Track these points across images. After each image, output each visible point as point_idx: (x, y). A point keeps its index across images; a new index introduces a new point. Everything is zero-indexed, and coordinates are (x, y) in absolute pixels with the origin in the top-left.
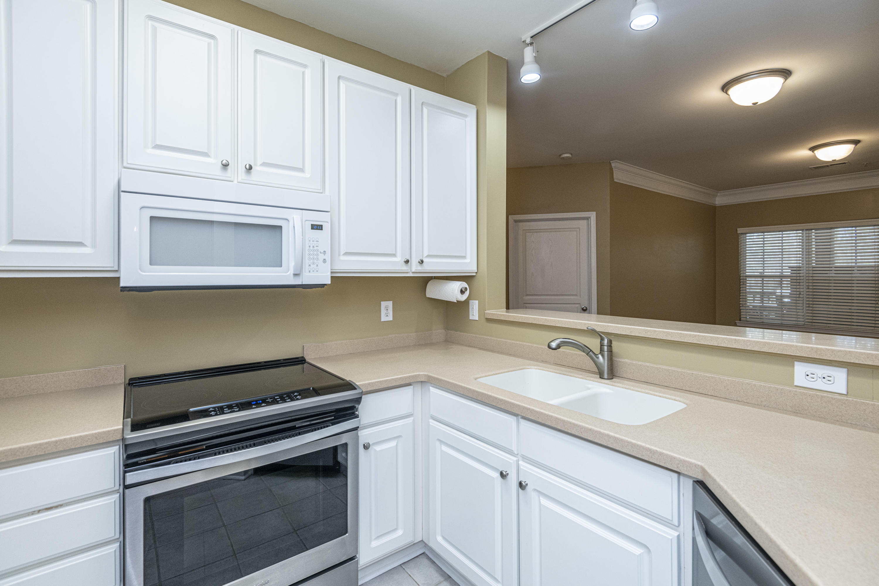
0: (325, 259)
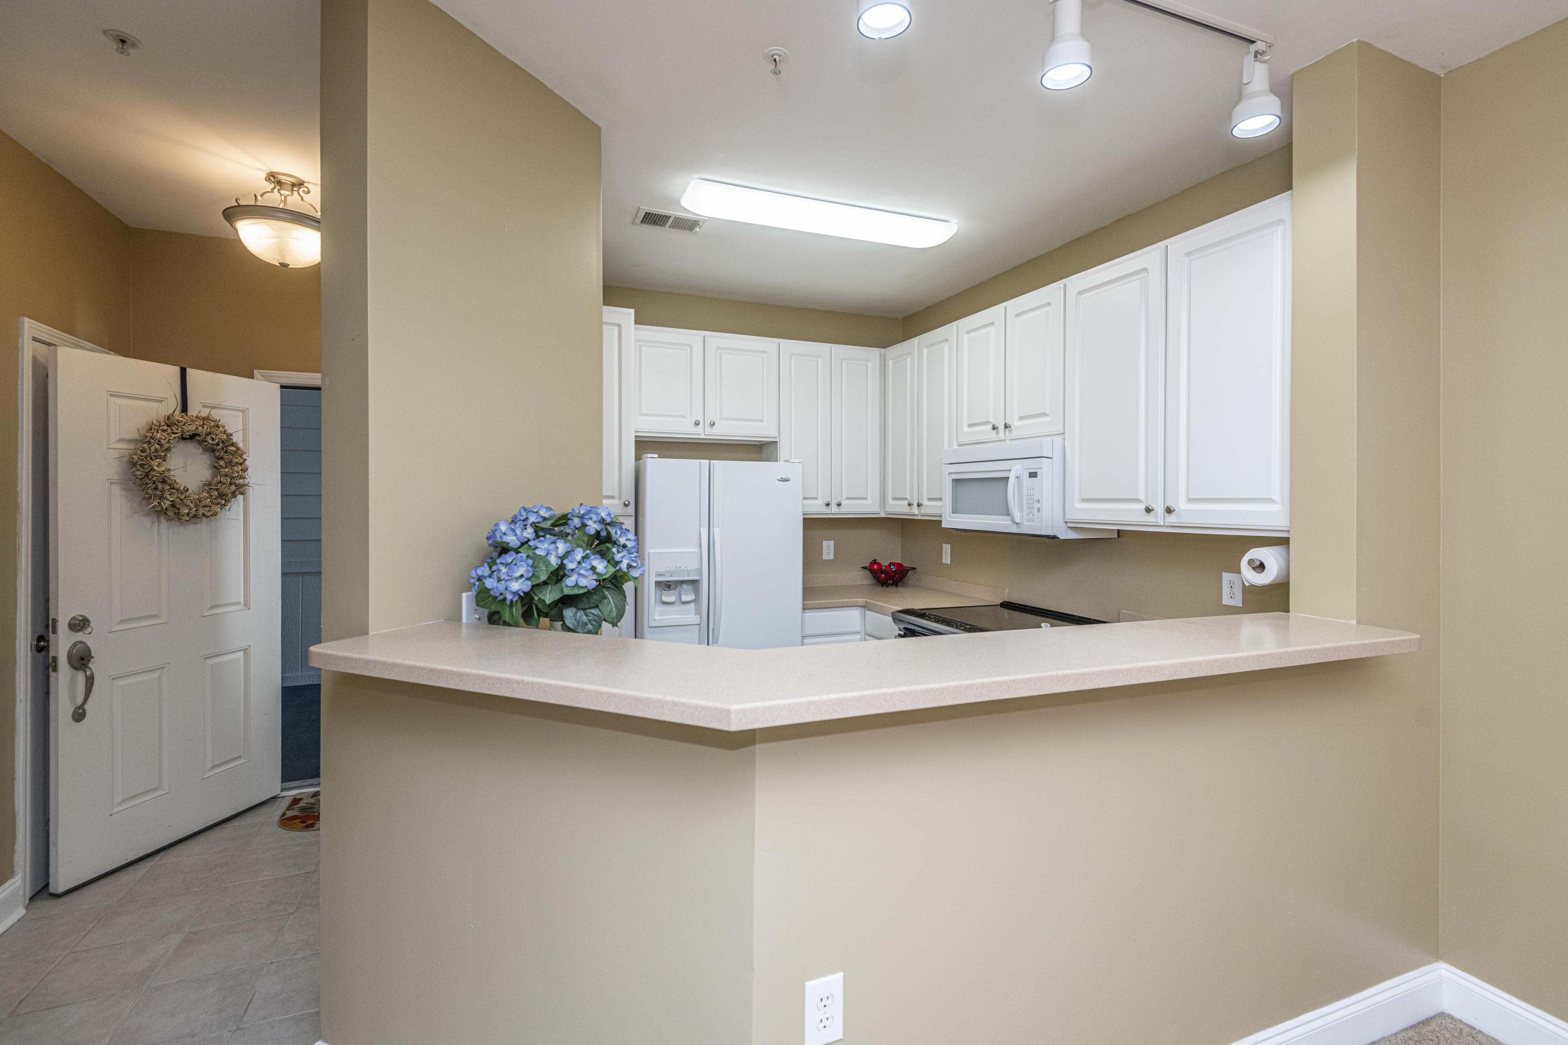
0: (1039, 508)
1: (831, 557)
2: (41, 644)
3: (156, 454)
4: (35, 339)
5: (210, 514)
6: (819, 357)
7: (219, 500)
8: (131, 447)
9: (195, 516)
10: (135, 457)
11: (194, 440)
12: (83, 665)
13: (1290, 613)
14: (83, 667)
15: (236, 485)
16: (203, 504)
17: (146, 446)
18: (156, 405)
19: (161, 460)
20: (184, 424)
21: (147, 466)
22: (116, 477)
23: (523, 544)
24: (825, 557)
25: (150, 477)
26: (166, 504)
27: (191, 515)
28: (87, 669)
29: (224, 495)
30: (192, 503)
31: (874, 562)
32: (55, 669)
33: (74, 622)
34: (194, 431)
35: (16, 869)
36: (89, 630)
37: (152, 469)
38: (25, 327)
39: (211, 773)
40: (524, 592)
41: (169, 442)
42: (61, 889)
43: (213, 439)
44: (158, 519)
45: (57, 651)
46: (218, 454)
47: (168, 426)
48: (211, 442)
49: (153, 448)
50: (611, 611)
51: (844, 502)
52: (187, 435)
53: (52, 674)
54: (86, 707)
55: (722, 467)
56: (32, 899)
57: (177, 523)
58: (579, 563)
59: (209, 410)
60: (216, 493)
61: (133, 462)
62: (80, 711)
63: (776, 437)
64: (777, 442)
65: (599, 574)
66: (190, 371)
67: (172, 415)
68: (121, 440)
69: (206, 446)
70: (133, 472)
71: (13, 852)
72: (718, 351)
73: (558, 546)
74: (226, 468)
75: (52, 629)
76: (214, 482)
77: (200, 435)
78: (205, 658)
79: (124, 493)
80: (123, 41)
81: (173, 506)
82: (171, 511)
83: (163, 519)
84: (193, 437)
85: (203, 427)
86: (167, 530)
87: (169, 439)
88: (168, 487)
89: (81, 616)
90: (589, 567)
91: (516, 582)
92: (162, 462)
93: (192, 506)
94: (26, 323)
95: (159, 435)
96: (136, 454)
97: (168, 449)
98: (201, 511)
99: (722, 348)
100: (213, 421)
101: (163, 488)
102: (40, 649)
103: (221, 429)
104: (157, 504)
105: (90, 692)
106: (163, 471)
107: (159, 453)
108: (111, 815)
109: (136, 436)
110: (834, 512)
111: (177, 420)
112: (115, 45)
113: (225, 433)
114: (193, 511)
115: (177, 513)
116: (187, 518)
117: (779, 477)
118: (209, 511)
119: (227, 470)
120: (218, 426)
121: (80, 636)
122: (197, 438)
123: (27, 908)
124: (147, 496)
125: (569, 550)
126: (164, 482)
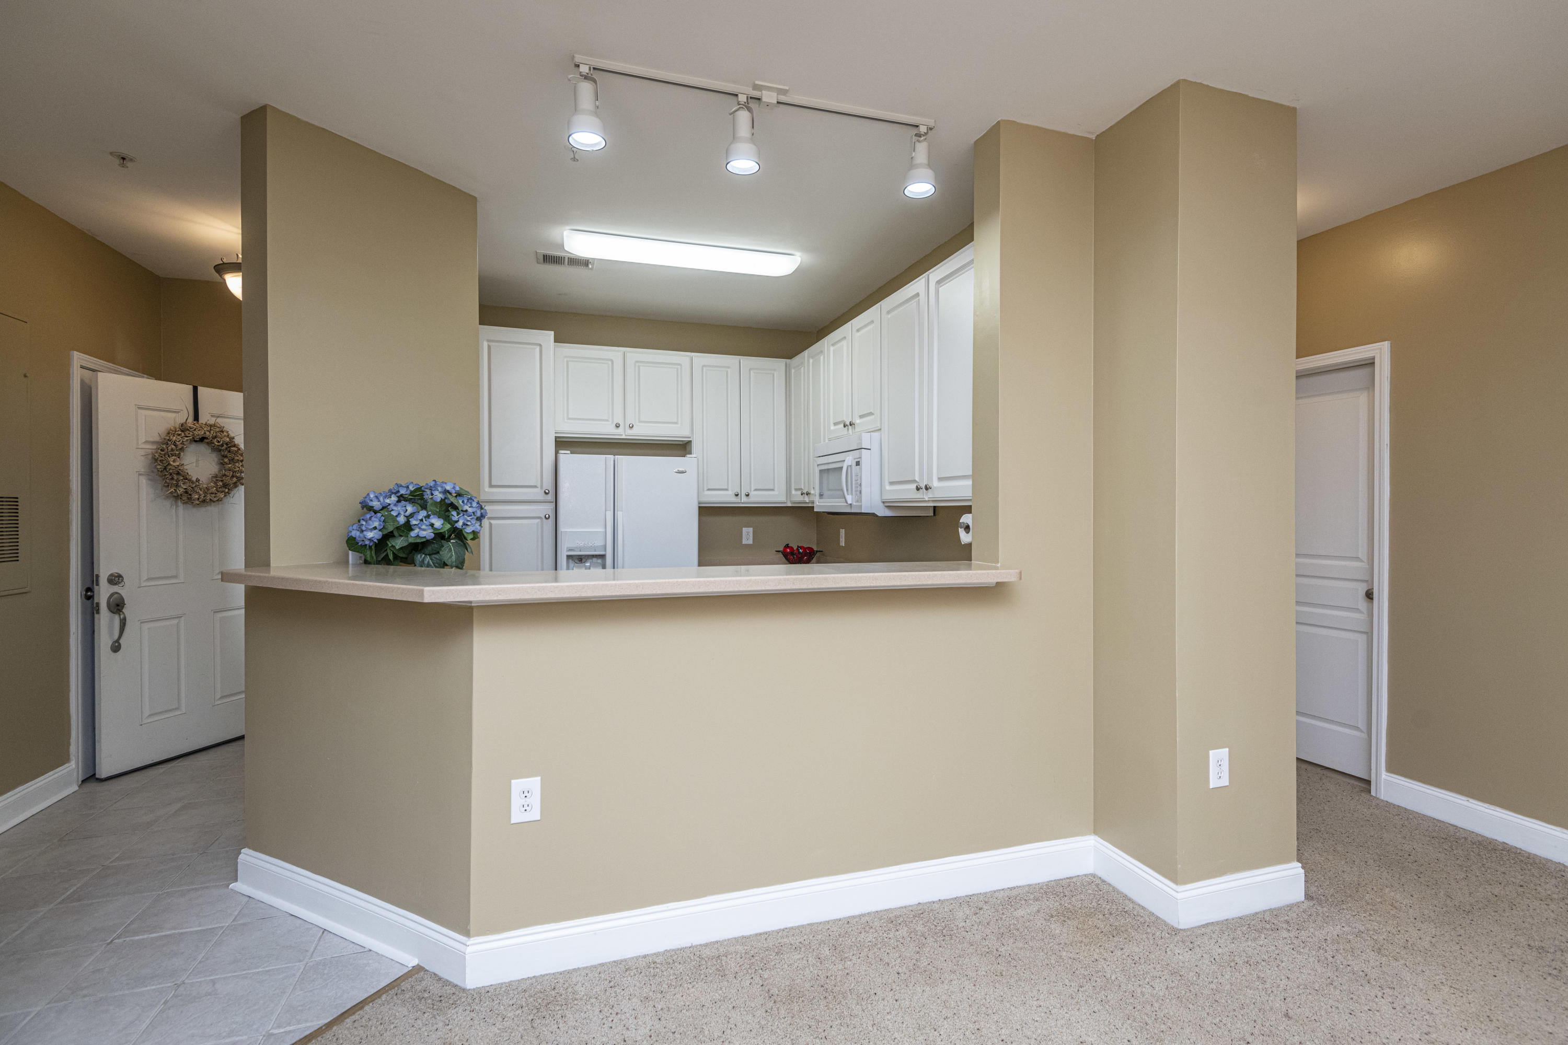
0: (860, 491)
1: (751, 542)
2: (89, 594)
3: (172, 453)
4: (82, 367)
5: (215, 499)
6: (728, 367)
7: (224, 489)
8: (155, 447)
9: (204, 501)
10: (156, 455)
11: (203, 442)
12: (118, 610)
13: (972, 562)
14: (118, 611)
15: (237, 477)
16: (210, 491)
17: (164, 446)
18: (174, 415)
19: (176, 457)
20: (195, 430)
21: (165, 462)
22: (143, 470)
23: (383, 508)
24: (744, 542)
25: (168, 470)
26: (180, 491)
27: (200, 500)
28: (121, 613)
29: (227, 485)
30: (201, 490)
31: (787, 546)
32: (98, 612)
33: (111, 578)
34: (203, 435)
35: (71, 756)
36: (123, 583)
37: (169, 464)
38: (75, 358)
39: (219, 702)
40: (378, 540)
41: (182, 443)
42: (104, 776)
43: (219, 442)
44: (176, 502)
45: (99, 599)
46: (223, 453)
47: (182, 431)
48: (216, 443)
49: (170, 448)
50: (451, 557)
51: (752, 493)
52: (197, 438)
53: (96, 616)
54: (121, 641)
55: (627, 462)
56: (83, 781)
57: (191, 506)
58: (422, 520)
59: (215, 418)
60: (221, 483)
61: (155, 459)
62: (117, 644)
63: (690, 437)
64: (691, 441)
65: (436, 529)
66: (200, 389)
67: (186, 423)
68: (147, 442)
69: (214, 447)
70: (156, 466)
71: (69, 744)
72: (637, 364)
73: (407, 509)
74: (230, 464)
75: (96, 582)
76: (219, 475)
77: (207, 438)
78: (214, 612)
79: (150, 482)
80: (124, 159)
81: (186, 492)
82: (185, 496)
83: (180, 503)
84: (202, 440)
85: (210, 432)
86: (182, 510)
87: (183, 441)
88: (182, 478)
89: (117, 573)
90: (428, 524)
91: (371, 532)
92: (176, 459)
93: (201, 493)
94: (75, 355)
95: (175, 438)
96: (156, 453)
97: (182, 449)
98: (208, 497)
99: (641, 362)
100: (219, 427)
101: (177, 478)
102: (89, 598)
103: (225, 433)
104: (174, 491)
105: (123, 630)
106: (178, 466)
107: (174, 452)
108: (141, 725)
109: (157, 439)
110: (743, 501)
111: (190, 427)
112: (117, 161)
113: (228, 437)
114: (202, 497)
115: (190, 499)
116: (197, 502)
117: (676, 470)
118: (215, 497)
119: (230, 466)
120: (223, 432)
121: (115, 589)
122: (206, 441)
123: (80, 786)
124: (166, 484)
125: (415, 511)
126: (178, 474)
